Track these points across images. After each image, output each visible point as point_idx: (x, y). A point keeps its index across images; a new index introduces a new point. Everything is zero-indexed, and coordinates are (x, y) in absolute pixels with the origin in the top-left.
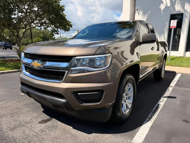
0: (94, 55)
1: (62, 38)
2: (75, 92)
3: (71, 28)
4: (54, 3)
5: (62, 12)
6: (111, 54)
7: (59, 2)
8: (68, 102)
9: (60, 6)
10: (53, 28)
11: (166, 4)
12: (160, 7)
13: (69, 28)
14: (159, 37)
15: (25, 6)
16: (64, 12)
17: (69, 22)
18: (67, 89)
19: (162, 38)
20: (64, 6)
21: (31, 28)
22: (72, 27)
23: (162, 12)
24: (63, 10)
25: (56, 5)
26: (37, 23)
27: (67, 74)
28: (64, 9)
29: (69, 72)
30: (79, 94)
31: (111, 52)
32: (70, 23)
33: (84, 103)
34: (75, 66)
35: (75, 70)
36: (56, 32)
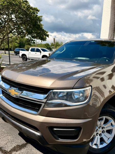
0: (73, 89)
1: (38, 44)
2: (51, 127)
3: (47, 38)
4: (32, 14)
5: (40, 22)
6: (90, 87)
7: (37, 13)
8: (43, 136)
9: (38, 17)
10: (30, 37)
13: (46, 38)
15: (4, 16)
16: (41, 23)
17: (46, 31)
18: (42, 123)
20: (41, 17)
21: (9, 37)
22: (49, 37)
24: (40, 20)
25: (34, 15)
26: (15, 32)
27: (43, 107)
28: (42, 20)
29: (45, 105)
30: (55, 129)
31: (91, 85)
32: (47, 33)
33: (60, 139)
34: (52, 99)
35: (52, 103)
36: (32, 42)
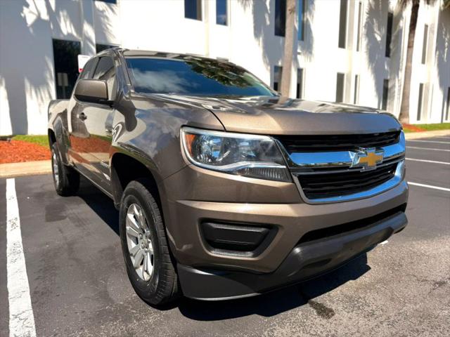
11: (36, 13)
12: (23, 15)
14: (36, 92)
19: (43, 95)
23: (31, 30)
